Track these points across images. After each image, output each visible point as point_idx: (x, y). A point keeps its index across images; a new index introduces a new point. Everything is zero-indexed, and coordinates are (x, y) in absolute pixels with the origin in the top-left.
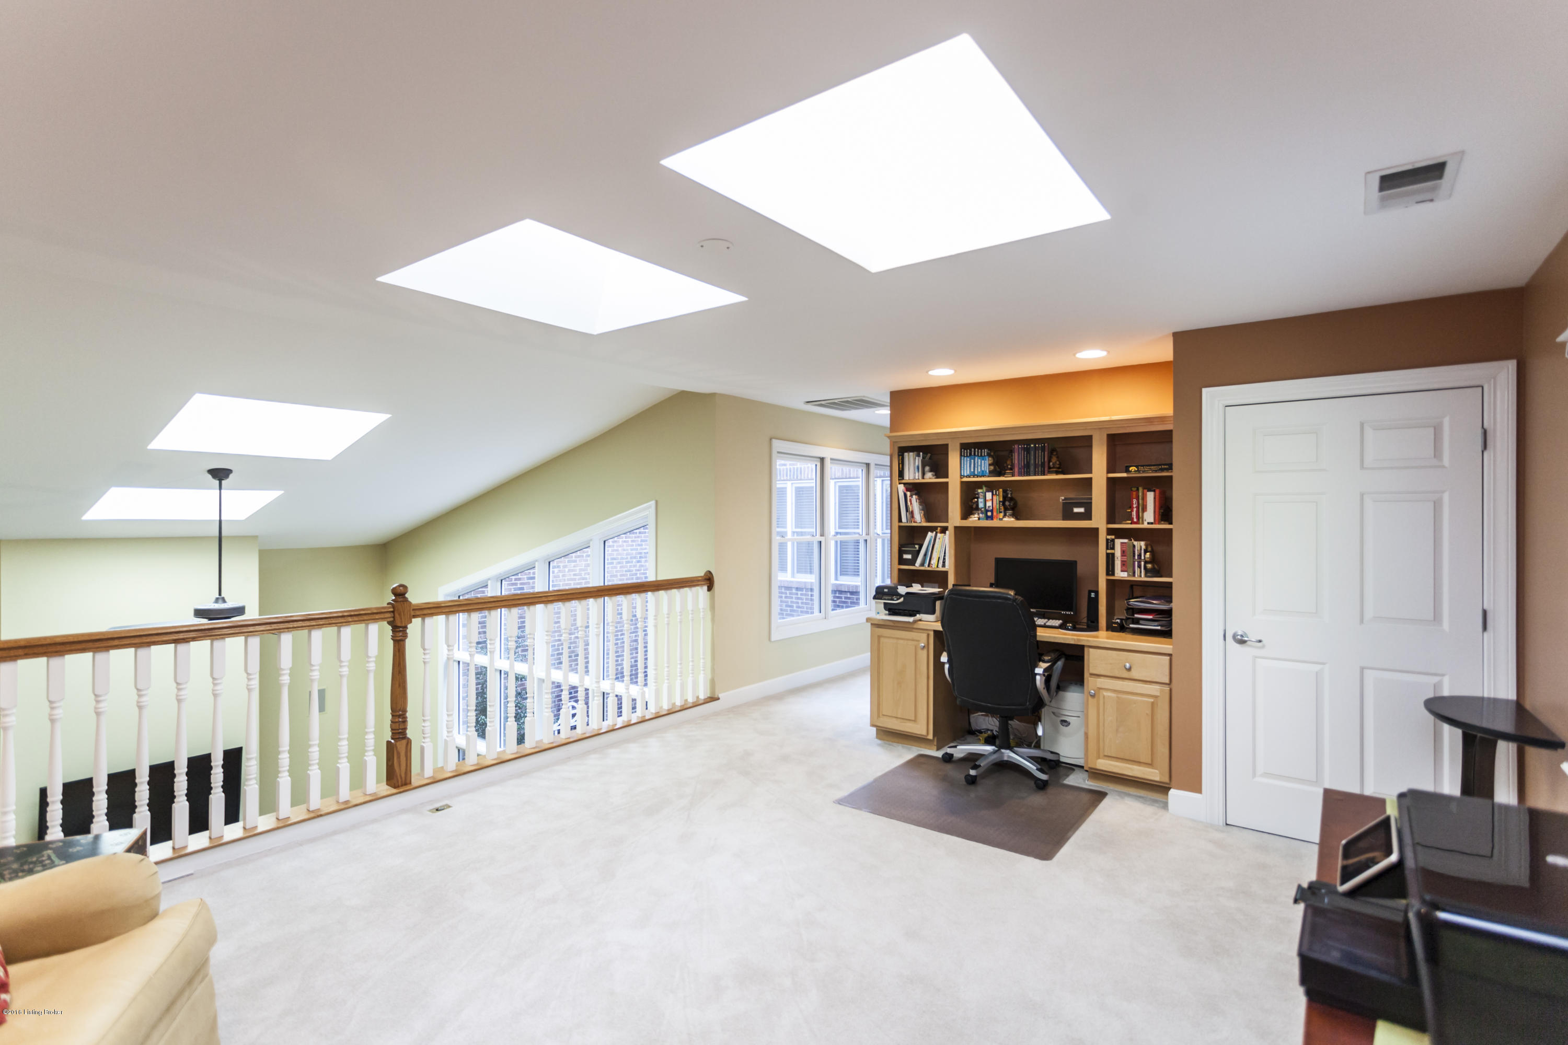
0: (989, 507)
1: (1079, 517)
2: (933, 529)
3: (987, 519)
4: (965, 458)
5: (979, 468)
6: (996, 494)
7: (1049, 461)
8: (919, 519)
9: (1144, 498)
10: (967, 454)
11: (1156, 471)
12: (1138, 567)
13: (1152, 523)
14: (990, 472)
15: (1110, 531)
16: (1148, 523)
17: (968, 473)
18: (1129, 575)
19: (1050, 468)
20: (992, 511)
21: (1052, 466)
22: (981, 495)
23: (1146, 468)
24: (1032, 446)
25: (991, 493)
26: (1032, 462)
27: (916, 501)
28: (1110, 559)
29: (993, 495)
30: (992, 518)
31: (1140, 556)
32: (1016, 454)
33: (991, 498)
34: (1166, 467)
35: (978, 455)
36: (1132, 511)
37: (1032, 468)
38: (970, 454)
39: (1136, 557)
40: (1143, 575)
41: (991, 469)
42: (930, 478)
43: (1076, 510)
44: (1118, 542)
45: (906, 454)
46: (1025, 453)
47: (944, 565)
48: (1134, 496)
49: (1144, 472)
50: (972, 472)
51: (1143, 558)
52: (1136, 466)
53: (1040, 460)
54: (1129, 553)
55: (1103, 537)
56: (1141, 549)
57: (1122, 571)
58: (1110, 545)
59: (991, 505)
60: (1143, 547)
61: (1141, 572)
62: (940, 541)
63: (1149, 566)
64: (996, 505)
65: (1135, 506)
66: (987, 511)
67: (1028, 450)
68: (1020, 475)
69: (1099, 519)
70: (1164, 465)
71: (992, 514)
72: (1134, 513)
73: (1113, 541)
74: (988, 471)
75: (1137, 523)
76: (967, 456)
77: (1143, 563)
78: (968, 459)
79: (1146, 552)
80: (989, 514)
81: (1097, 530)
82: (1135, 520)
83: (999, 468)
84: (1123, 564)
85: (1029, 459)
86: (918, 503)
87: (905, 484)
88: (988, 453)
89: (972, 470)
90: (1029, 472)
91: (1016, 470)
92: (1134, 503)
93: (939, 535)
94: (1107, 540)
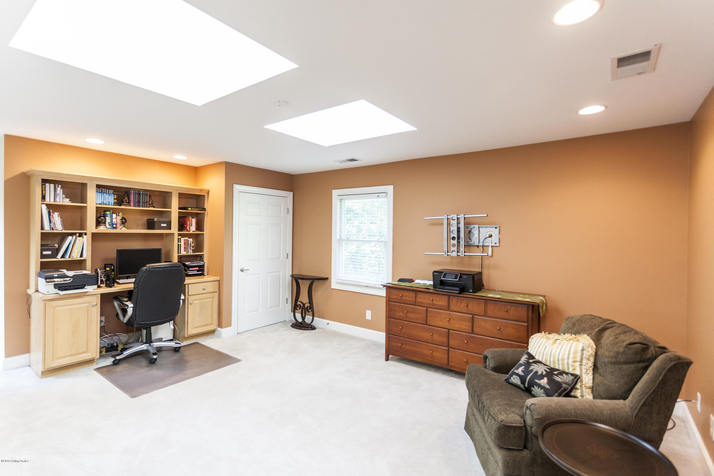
0: (114, 222)
1: (164, 228)
2: (72, 234)
3: (113, 229)
4: (99, 193)
5: (107, 200)
6: (119, 215)
7: (149, 201)
8: (59, 228)
9: (192, 220)
10: (100, 191)
11: (198, 210)
12: (190, 249)
13: (194, 231)
14: (114, 203)
15: (179, 235)
16: (193, 231)
17: (100, 202)
18: (186, 253)
19: (149, 204)
20: (116, 224)
21: (151, 204)
22: (109, 215)
23: (195, 209)
24: (141, 192)
25: (115, 215)
26: (141, 200)
27: (58, 217)
28: (179, 246)
29: (117, 215)
30: (116, 228)
31: (190, 244)
32: (132, 195)
33: (116, 217)
34: (201, 209)
35: (106, 193)
36: (187, 226)
37: (141, 204)
38: (102, 192)
39: (189, 245)
40: (191, 253)
41: (115, 202)
42: (68, 203)
43: (162, 225)
44: (183, 239)
45: (47, 185)
46: (138, 195)
47: (81, 256)
48: (188, 220)
49: (194, 210)
50: (103, 202)
51: (191, 245)
52: (191, 208)
53: (146, 200)
54: (187, 244)
55: (176, 237)
56: (191, 242)
57: (184, 251)
58: (179, 240)
59: (116, 221)
60: (192, 241)
61: (191, 251)
62: (79, 241)
63: (193, 248)
64: (119, 222)
65: (188, 224)
66: (113, 224)
67: (139, 194)
68: (135, 206)
69: (174, 229)
70: (201, 208)
71: (116, 226)
72: (188, 227)
73: (180, 239)
74: (113, 203)
75: (189, 231)
76: (100, 192)
77: (191, 247)
78: (101, 194)
79: (192, 243)
80: (115, 226)
81: (174, 234)
82: (188, 230)
83: (120, 202)
84: (185, 248)
85: (140, 199)
86: (59, 218)
87: (47, 205)
88: (113, 192)
89: (103, 201)
90: (140, 205)
91: (132, 203)
92: (188, 223)
93: (78, 238)
94: (178, 238)
